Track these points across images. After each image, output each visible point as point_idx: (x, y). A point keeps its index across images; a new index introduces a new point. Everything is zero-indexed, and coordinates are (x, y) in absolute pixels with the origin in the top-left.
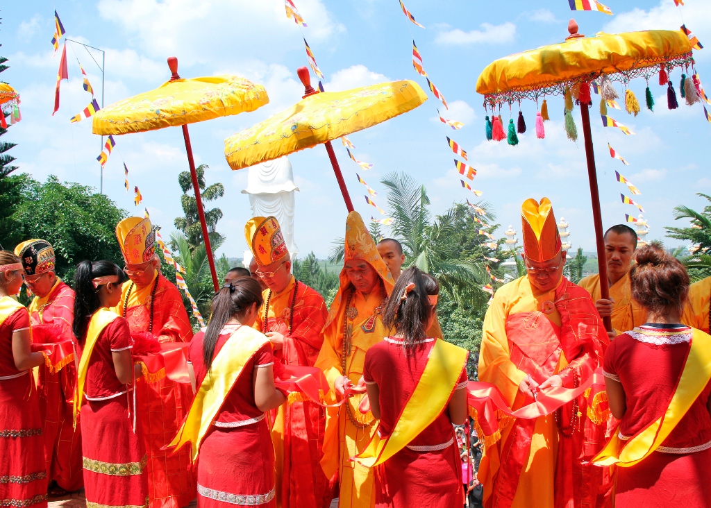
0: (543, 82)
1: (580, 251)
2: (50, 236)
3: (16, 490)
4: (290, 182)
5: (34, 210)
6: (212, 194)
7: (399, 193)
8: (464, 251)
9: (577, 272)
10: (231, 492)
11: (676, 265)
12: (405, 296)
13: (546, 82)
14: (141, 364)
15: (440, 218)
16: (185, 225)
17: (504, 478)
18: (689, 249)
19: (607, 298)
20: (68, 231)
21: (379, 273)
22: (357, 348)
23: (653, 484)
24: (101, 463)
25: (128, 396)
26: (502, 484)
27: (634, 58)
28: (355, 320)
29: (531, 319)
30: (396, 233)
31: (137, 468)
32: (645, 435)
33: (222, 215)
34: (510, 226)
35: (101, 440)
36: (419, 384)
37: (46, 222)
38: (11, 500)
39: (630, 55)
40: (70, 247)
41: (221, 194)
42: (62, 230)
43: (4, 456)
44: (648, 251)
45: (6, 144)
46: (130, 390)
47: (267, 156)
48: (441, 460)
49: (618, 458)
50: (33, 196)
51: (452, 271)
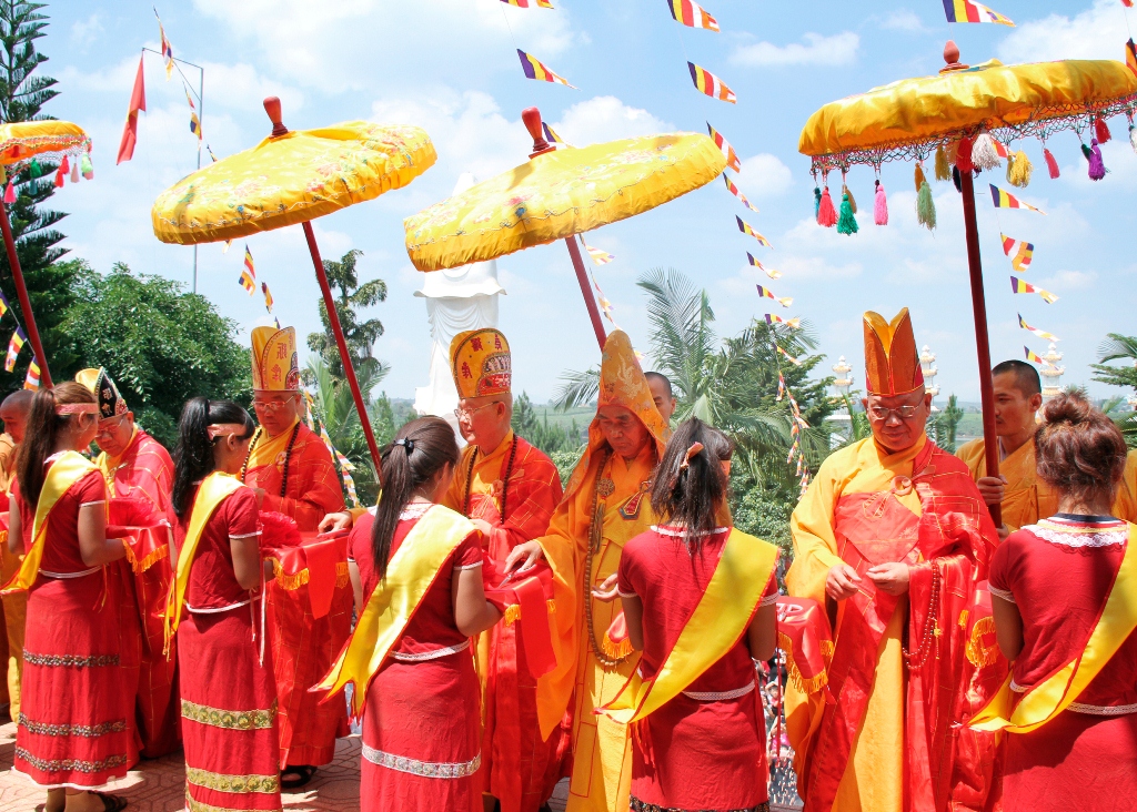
0: (891, 141)
1: (953, 400)
2: (115, 358)
3: (81, 747)
4: (491, 280)
5: (91, 317)
6: (368, 296)
7: (666, 302)
8: (767, 396)
9: (947, 433)
10: (415, 758)
11: (1107, 424)
12: (685, 463)
13: (895, 140)
14: (272, 561)
15: (731, 343)
16: (324, 346)
17: (827, 746)
18: (1129, 401)
19: (996, 475)
20: (143, 352)
21: (649, 428)
22: (610, 541)
23: (1061, 760)
24: (210, 710)
25: (252, 609)
26: (825, 756)
27: (1031, 106)
28: (610, 498)
29: (874, 503)
30: (661, 365)
31: (265, 718)
32: (1051, 685)
33: (383, 330)
34: (842, 358)
35: (210, 676)
36: (704, 597)
37: (109, 336)
38: (73, 761)
39: (1025, 100)
40: (146, 376)
41: (383, 298)
42: (135, 350)
43: (64, 695)
44: (1064, 403)
45: (53, 213)
46: (256, 598)
47: (478, 254)
48: (736, 714)
49: (1009, 720)
50: (89, 295)
51: (747, 427)
